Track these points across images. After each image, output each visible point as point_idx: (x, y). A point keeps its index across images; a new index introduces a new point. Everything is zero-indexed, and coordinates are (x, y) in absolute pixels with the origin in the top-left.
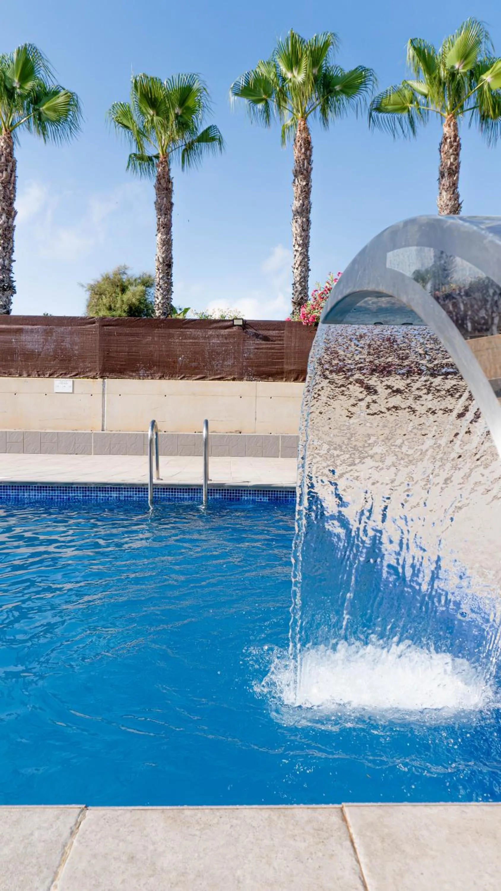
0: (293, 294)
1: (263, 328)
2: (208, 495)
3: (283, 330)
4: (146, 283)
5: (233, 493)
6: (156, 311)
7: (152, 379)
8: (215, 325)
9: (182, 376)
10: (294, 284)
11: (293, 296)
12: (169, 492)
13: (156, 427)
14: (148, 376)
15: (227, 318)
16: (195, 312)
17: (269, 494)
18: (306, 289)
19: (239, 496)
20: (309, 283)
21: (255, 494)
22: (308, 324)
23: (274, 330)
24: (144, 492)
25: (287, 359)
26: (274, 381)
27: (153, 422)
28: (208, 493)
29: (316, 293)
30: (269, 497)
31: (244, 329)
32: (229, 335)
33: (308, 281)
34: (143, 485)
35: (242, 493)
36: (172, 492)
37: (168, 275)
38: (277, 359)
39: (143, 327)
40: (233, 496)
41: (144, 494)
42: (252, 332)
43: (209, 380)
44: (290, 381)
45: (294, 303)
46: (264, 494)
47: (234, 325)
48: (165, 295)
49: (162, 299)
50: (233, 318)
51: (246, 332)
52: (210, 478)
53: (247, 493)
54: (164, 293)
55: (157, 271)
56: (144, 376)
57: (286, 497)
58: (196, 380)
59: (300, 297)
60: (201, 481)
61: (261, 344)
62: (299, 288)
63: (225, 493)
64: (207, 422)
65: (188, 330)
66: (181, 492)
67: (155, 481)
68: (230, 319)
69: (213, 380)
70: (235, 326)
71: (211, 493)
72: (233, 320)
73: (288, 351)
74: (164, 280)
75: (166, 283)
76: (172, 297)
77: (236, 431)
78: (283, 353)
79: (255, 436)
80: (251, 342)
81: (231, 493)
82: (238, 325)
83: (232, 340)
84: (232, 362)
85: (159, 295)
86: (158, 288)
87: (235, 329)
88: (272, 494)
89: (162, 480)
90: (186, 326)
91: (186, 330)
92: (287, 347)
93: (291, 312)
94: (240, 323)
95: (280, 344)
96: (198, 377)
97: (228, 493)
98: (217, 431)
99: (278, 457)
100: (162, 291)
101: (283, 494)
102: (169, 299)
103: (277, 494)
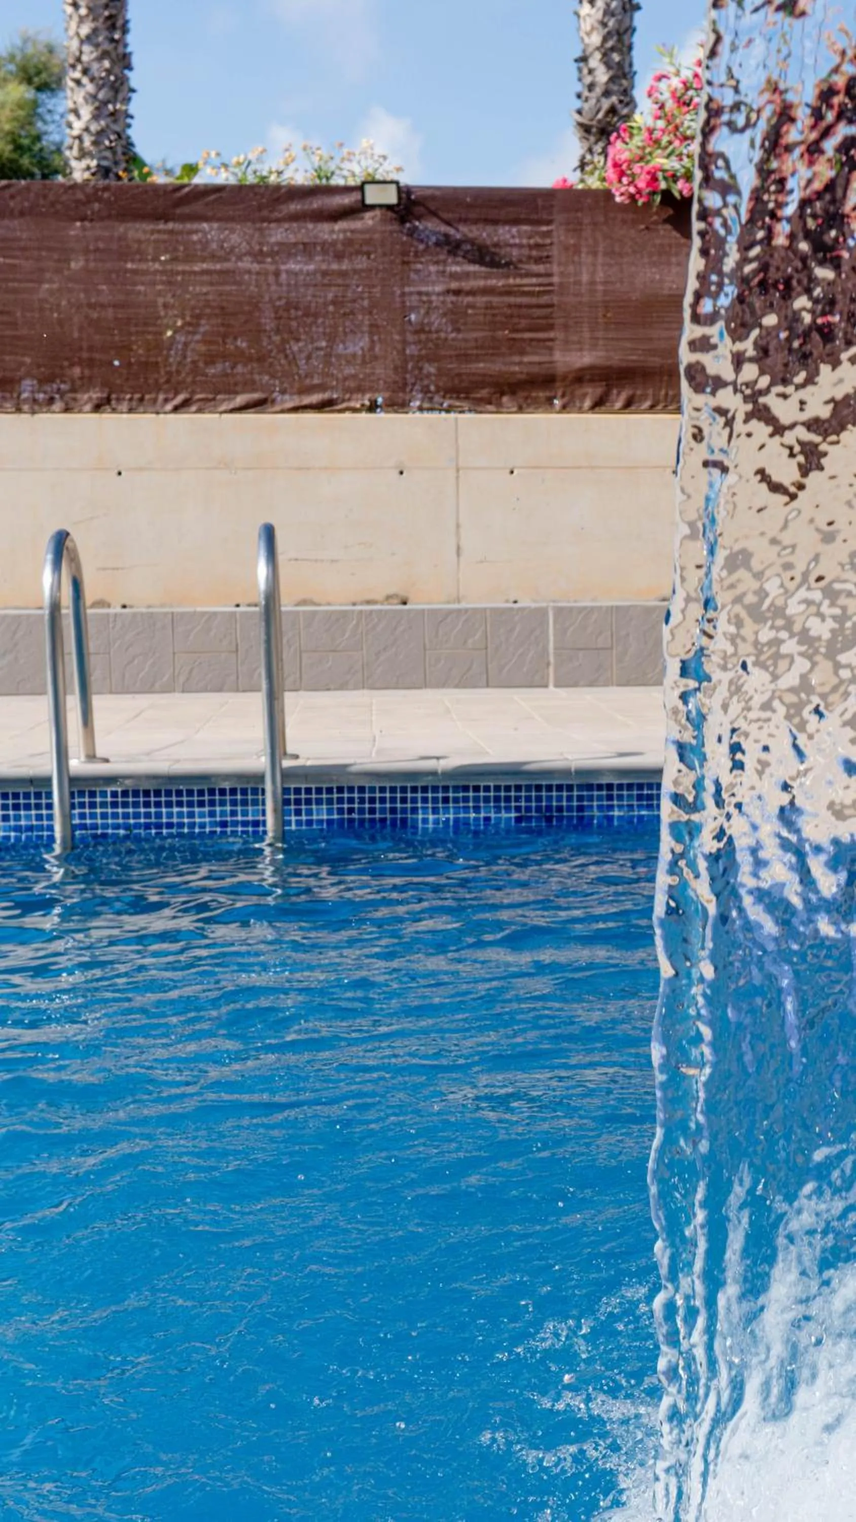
0: (579, 96)
1: (473, 215)
2: (285, 813)
3: (549, 222)
4: (38, 73)
5: (383, 800)
6: (74, 163)
7: (67, 410)
8: (294, 207)
9: (180, 398)
10: (584, 59)
11: (578, 104)
12: (136, 805)
13: (75, 560)
14: (51, 400)
15: (337, 181)
16: (217, 162)
17: (517, 799)
18: (625, 76)
19: (404, 811)
20: (634, 53)
21: (466, 799)
22: (632, 197)
23: (516, 222)
24: (38, 807)
25: (566, 327)
26: (520, 410)
27: (61, 541)
28: (287, 802)
29: (663, 85)
30: (518, 809)
31: (402, 221)
32: (349, 242)
33: (630, 48)
34: (31, 781)
35: (414, 800)
36: (147, 805)
37: (113, 27)
38: (530, 330)
39: (22, 214)
40: (383, 810)
41: (39, 817)
42: (435, 233)
43: (282, 411)
44: (580, 410)
45: (586, 129)
46: (497, 799)
47: (365, 207)
48: (105, 103)
49: (96, 117)
50: (358, 182)
51: (412, 233)
52: (290, 749)
53: (435, 800)
54: (101, 96)
55: (70, 10)
56: (35, 401)
57: (581, 809)
58: (233, 411)
59: (606, 104)
60: (260, 762)
61: (467, 275)
62: (602, 76)
63: (351, 800)
64: (269, 533)
65: (195, 226)
66: (180, 804)
67: (77, 764)
68: (351, 182)
69: (295, 409)
70: (372, 207)
71: (298, 802)
72: (361, 188)
73: (571, 299)
74: (97, 46)
75: (104, 55)
76: (132, 108)
77: (388, 598)
78: (551, 306)
79: (459, 611)
80: (433, 268)
81: (372, 800)
82: (381, 206)
83: (361, 263)
84: (364, 342)
85: (80, 100)
86: (77, 75)
87: (369, 220)
88: (528, 799)
89: (106, 761)
90: (186, 210)
91: (189, 226)
92: (561, 285)
93: (576, 163)
94: (390, 197)
95: (538, 275)
96: (240, 400)
97: (362, 801)
98: (316, 599)
99: (546, 686)
100: (90, 88)
101: (570, 798)
102: (120, 118)
103: (549, 798)
